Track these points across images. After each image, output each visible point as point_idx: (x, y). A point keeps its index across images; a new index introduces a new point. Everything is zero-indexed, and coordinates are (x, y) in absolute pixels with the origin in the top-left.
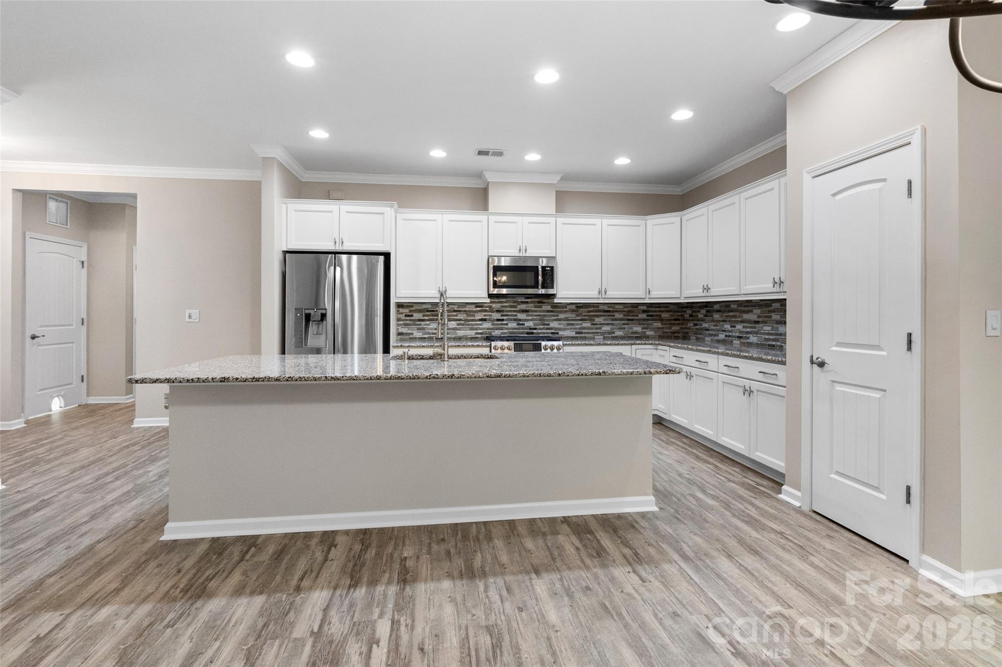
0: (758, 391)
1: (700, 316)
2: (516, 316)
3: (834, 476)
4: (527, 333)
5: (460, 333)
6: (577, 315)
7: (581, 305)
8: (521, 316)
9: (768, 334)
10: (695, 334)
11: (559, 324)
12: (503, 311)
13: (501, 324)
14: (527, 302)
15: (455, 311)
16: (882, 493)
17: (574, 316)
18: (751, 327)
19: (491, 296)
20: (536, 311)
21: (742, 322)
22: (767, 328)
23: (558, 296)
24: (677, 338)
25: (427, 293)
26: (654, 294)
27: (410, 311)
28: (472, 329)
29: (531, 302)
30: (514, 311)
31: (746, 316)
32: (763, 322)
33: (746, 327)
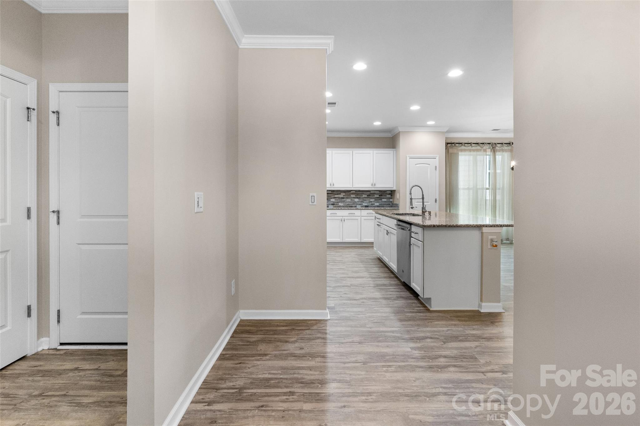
9: (349, 202)
18: (339, 200)
21: (334, 198)
22: (349, 200)
31: (336, 196)
32: (346, 198)
33: (337, 200)
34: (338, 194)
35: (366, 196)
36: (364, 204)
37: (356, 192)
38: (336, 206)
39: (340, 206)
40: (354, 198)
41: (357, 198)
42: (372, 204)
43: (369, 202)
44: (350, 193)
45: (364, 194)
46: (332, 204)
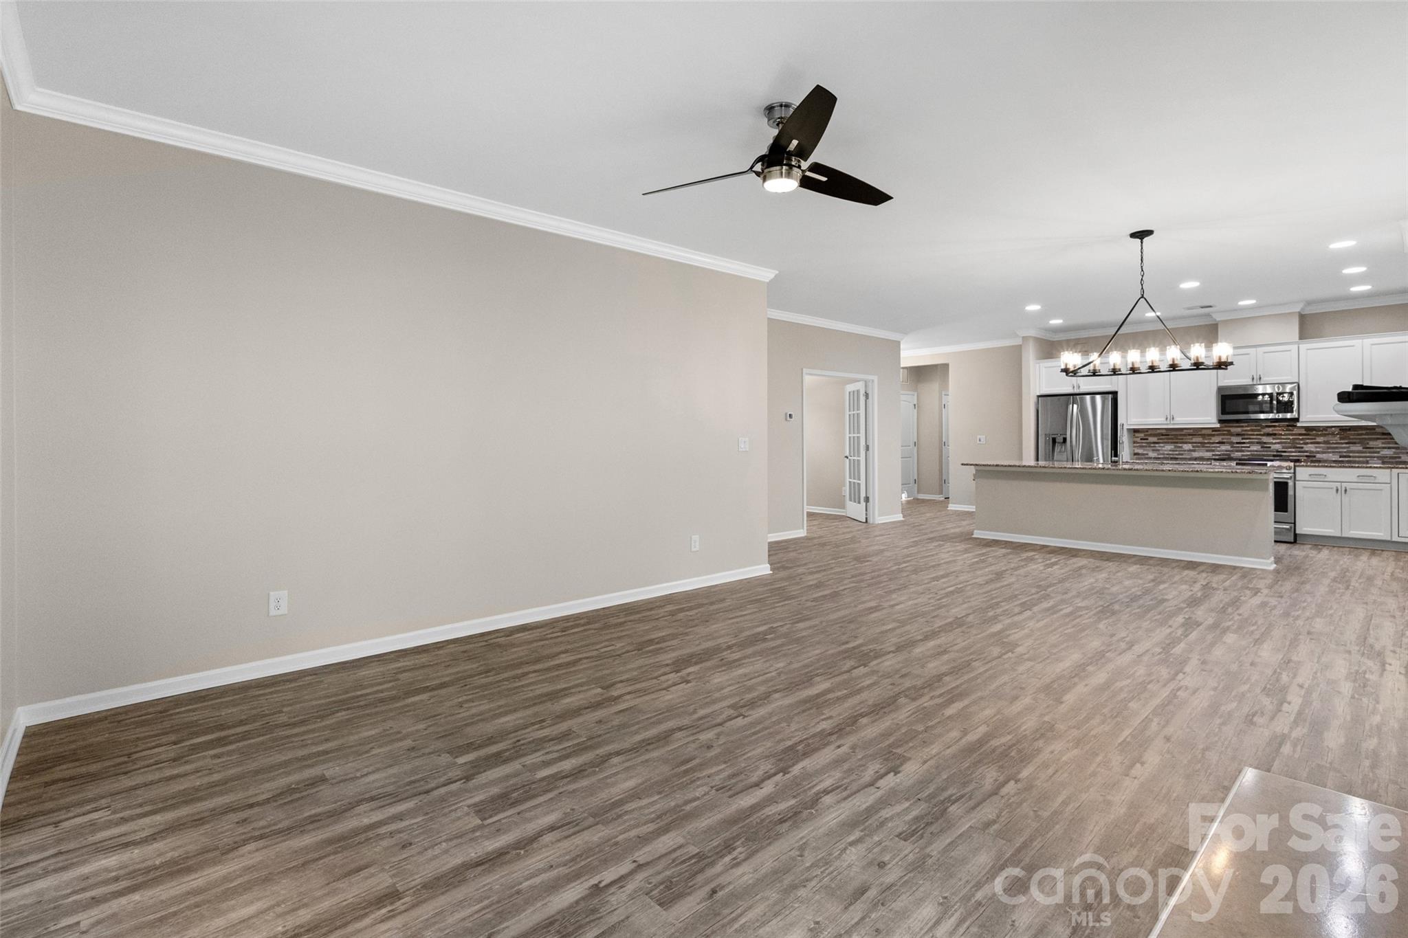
2: (1260, 438)
4: (1274, 455)
5: (1196, 454)
6: (1342, 439)
8: (1265, 439)
11: (1316, 447)
13: (1242, 447)
14: (1275, 426)
15: (1189, 435)
19: (1220, 421)
20: (1282, 435)
23: (1301, 420)
25: (1155, 420)
27: (1145, 435)
28: (1207, 451)
30: (1257, 435)
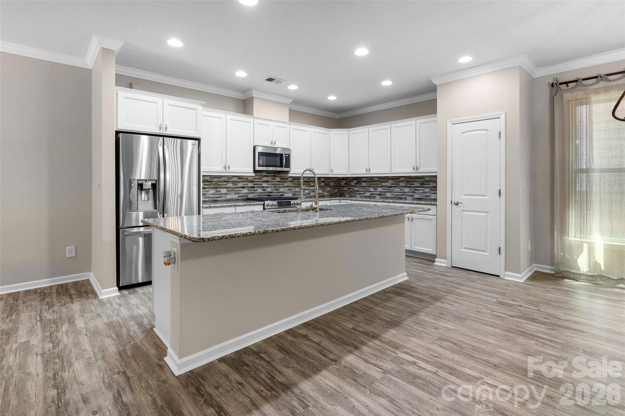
0: (415, 218)
1: (352, 184)
2: (262, 184)
3: (463, 250)
4: (268, 195)
5: (229, 197)
6: (293, 184)
7: (295, 178)
8: (265, 185)
9: (398, 192)
10: (348, 193)
12: (254, 182)
13: (254, 190)
14: (267, 176)
15: (225, 182)
16: (487, 252)
17: (292, 184)
18: (387, 189)
19: (256, 171)
20: (273, 182)
21: (381, 187)
22: (397, 190)
23: (291, 172)
24: (336, 196)
26: (334, 172)
28: (236, 194)
29: (270, 176)
30: (261, 182)
31: (384, 184)
32: (394, 187)
33: (384, 189)
34: (385, 182)
35: (419, 185)
36: (417, 196)
37: (405, 179)
38: (383, 197)
39: (387, 198)
40: (403, 187)
41: (408, 187)
42: (426, 196)
43: (422, 193)
44: (399, 180)
45: (416, 181)
46: (379, 194)
